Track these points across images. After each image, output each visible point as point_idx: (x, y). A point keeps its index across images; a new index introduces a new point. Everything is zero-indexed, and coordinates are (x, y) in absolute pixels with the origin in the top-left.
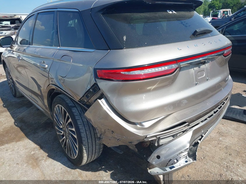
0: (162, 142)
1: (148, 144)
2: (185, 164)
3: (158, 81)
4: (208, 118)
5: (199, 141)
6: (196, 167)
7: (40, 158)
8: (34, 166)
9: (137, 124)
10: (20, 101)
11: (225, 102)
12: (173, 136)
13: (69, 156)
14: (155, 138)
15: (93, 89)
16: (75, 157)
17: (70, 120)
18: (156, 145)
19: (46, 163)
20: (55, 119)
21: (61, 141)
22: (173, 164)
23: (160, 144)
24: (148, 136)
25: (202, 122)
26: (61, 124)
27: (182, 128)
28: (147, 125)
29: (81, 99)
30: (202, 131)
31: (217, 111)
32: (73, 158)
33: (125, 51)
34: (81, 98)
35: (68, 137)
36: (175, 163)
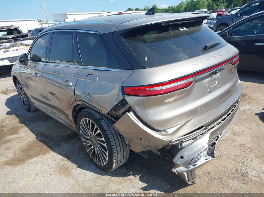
0: (184, 144)
1: (170, 147)
2: (205, 162)
3: (176, 94)
4: (222, 121)
5: (216, 142)
6: (214, 165)
7: (70, 168)
8: (66, 175)
9: (162, 131)
10: (35, 116)
11: (236, 105)
12: (193, 139)
13: (98, 163)
14: (178, 142)
15: (121, 104)
16: (105, 164)
17: (99, 131)
18: (180, 147)
19: (77, 171)
20: (81, 131)
21: (88, 151)
22: (195, 163)
23: (183, 146)
24: (172, 141)
25: (217, 125)
26: (88, 135)
27: (201, 131)
28: (170, 131)
29: (110, 113)
30: (218, 133)
31: (230, 114)
32: (103, 165)
33: (148, 70)
34: (110, 111)
35: (96, 147)
36: (196, 161)
